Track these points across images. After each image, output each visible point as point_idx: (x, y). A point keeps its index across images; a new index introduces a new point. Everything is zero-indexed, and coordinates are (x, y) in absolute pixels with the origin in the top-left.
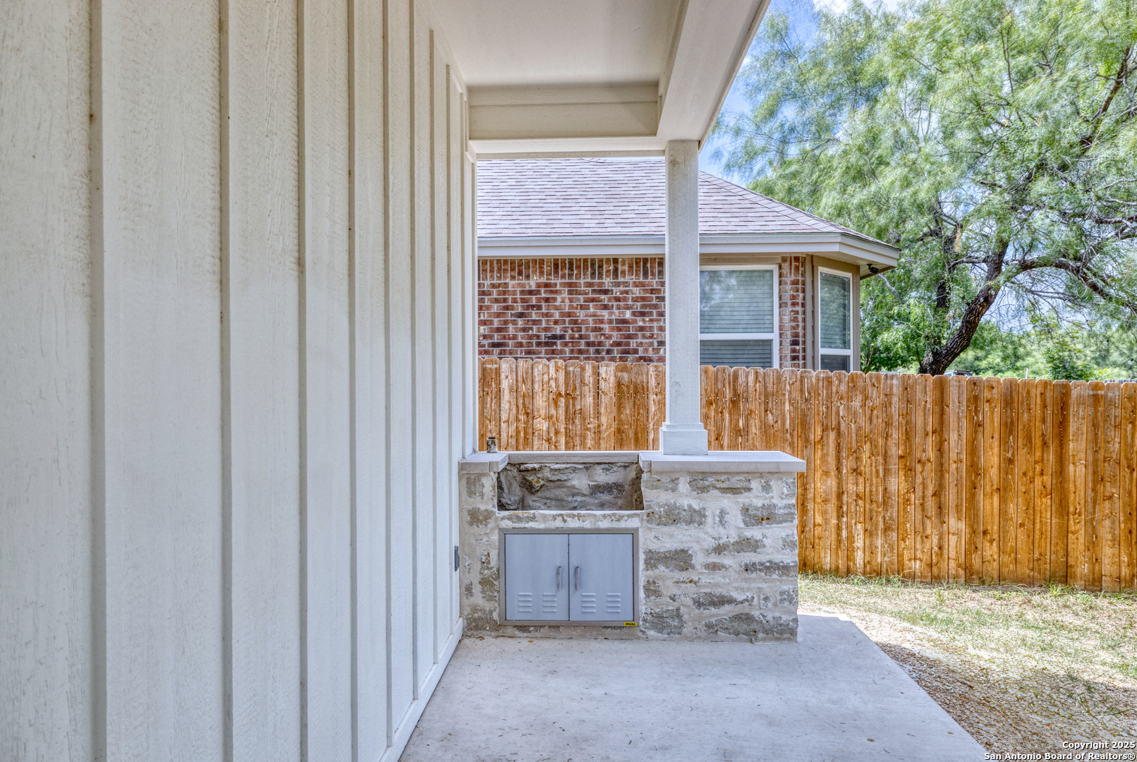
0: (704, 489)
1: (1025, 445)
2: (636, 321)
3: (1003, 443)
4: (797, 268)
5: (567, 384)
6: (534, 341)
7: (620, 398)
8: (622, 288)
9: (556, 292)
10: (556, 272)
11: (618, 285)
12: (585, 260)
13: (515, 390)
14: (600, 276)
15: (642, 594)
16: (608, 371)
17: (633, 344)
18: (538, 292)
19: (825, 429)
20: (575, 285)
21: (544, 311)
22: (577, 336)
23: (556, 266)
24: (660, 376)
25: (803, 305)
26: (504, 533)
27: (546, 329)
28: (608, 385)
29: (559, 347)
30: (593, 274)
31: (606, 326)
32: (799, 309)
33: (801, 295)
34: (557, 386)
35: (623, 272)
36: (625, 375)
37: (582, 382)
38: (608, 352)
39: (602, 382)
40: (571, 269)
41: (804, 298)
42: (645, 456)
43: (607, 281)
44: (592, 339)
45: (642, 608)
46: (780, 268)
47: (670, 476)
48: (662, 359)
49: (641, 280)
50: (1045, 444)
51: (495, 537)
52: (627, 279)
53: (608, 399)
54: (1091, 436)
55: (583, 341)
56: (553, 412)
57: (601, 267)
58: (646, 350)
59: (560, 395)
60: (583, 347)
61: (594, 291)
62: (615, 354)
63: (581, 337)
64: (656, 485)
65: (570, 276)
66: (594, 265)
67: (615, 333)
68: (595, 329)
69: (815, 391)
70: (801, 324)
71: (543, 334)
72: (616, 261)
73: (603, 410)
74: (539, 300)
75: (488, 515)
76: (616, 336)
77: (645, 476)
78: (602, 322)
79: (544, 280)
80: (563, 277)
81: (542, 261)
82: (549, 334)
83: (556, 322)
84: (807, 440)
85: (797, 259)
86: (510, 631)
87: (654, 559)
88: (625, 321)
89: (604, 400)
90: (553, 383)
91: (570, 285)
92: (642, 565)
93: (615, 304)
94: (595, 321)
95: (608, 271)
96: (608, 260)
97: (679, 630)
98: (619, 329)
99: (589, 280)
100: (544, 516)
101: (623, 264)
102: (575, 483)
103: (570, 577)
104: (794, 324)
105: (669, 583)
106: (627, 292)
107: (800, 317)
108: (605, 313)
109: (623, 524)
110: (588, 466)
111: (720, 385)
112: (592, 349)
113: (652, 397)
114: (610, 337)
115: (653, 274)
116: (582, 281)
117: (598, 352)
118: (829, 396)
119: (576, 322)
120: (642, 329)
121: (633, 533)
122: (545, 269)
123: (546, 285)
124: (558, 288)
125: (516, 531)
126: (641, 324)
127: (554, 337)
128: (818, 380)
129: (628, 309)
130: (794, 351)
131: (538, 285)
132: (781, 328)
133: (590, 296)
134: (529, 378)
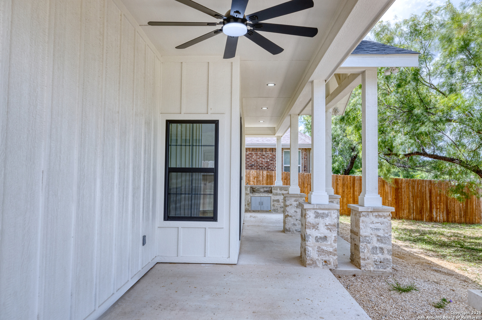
0: (281, 190)
1: (347, 188)
2: (270, 162)
3: (343, 188)
4: (305, 151)
5: (257, 175)
6: (248, 166)
7: (267, 178)
8: (267, 155)
9: (253, 155)
10: (253, 151)
11: (266, 154)
12: (259, 148)
13: (246, 176)
14: (263, 152)
15: (272, 206)
16: (265, 173)
17: (270, 167)
18: (249, 155)
19: (308, 185)
20: (257, 154)
21: (250, 159)
22: (257, 165)
23: (253, 149)
24: (275, 173)
25: (307, 159)
26: (251, 197)
27: (251, 163)
28: (265, 175)
29: (253, 167)
30: (261, 151)
31: (264, 163)
32: (306, 160)
33: (306, 157)
34: (255, 175)
35: (268, 151)
36: (268, 173)
37: (260, 175)
38: (264, 168)
39: (264, 175)
40: (256, 150)
41: (307, 157)
42: (272, 186)
43: (264, 153)
44: (261, 166)
45: (272, 208)
46: (302, 151)
47: (276, 188)
48: (275, 170)
49: (272, 153)
50: (350, 188)
51: (250, 197)
52: (268, 153)
53: (265, 178)
54: (359, 187)
55: (259, 166)
56: (254, 180)
57: (263, 150)
58: (272, 168)
59: (255, 177)
60: (258, 167)
61: (261, 155)
62: (266, 169)
63: (258, 165)
64: (274, 189)
65: (256, 152)
66: (261, 150)
67: (266, 164)
68: (261, 163)
69: (306, 177)
70: (306, 163)
71: (250, 164)
72: (266, 149)
73: (264, 180)
74: (249, 157)
75: (248, 194)
76: (266, 165)
77: (272, 188)
78: (263, 162)
79: (250, 152)
80: (255, 152)
81: (250, 148)
82: (251, 164)
83: (253, 162)
84: (304, 187)
85: (305, 149)
86: (252, 212)
87: (274, 201)
88: (268, 162)
89: (264, 178)
90: (254, 175)
91: (256, 154)
92: (272, 202)
93: (266, 158)
94: (261, 162)
95: (264, 151)
96: (264, 148)
97: (277, 212)
98: (267, 164)
99: (260, 153)
100: (257, 195)
101: (268, 149)
102: (261, 190)
103: (261, 204)
104: (305, 163)
105: (276, 204)
106: (268, 155)
107: (306, 162)
108: (264, 160)
109: (269, 195)
110: (263, 187)
111: (287, 176)
112: (260, 168)
113: (274, 178)
114: (264, 165)
115: (274, 152)
116: (259, 153)
117: (262, 168)
118: (308, 178)
119: (257, 162)
120: (271, 163)
121: (271, 197)
122: (251, 150)
123: (251, 154)
124: (253, 154)
125: (253, 196)
126: (271, 162)
127: (252, 165)
128: (306, 175)
129: (268, 159)
130: (304, 169)
131: (249, 154)
132: (302, 164)
133: (260, 156)
134: (249, 174)
